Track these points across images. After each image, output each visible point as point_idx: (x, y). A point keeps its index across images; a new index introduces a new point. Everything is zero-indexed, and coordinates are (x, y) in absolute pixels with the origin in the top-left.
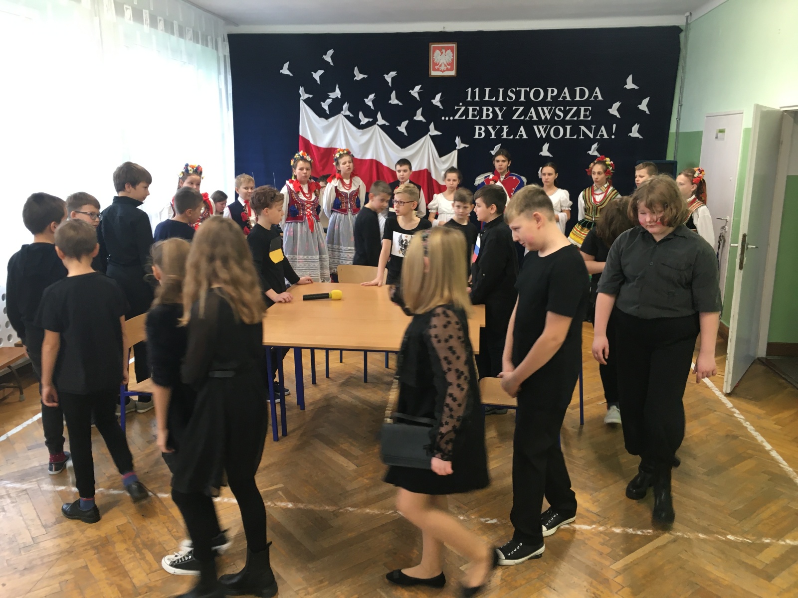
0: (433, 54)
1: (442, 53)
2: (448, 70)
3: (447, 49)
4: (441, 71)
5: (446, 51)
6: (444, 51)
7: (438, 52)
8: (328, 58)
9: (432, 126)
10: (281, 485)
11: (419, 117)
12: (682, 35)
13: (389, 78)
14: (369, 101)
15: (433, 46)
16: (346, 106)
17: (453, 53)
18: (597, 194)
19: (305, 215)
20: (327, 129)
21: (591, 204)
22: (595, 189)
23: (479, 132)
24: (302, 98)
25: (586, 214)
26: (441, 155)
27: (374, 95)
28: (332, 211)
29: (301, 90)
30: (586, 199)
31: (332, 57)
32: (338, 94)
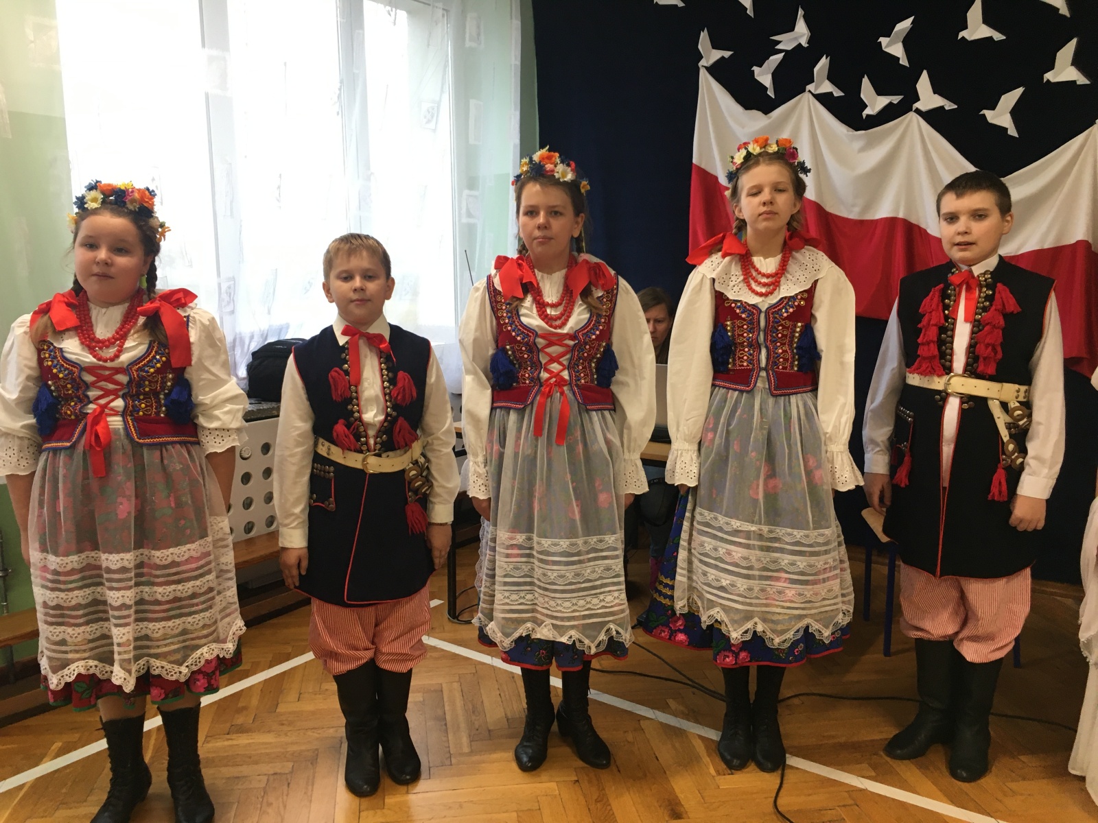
11: (1064, 71)
14: (894, 42)
16: (822, 66)
27: (910, 20)
29: (704, 42)
32: (802, 35)
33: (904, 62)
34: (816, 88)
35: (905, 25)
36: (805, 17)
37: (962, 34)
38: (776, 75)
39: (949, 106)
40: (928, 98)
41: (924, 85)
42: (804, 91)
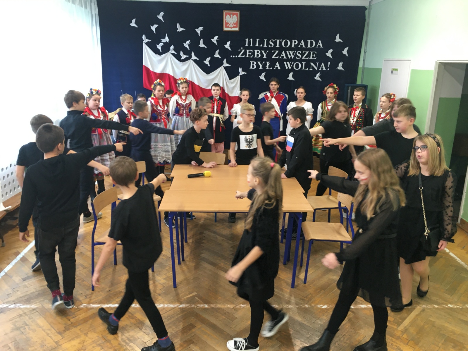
0: (225, 17)
1: (231, 17)
2: (234, 27)
3: (233, 14)
4: (230, 28)
5: (233, 16)
6: (232, 15)
7: (228, 16)
8: (160, 17)
9: (225, 61)
10: (195, 294)
11: (217, 55)
12: (367, 12)
13: (199, 30)
14: (187, 45)
15: (225, 12)
16: (172, 47)
17: (237, 17)
18: (329, 105)
19: (162, 119)
20: (160, 61)
21: (326, 111)
22: (328, 102)
23: (253, 65)
24: (144, 42)
25: (322, 116)
26: (230, 78)
27: (189, 41)
28: (174, 115)
29: (144, 37)
30: (323, 108)
31: (163, 17)
32: (167, 40)
33: (188, 49)
34: (171, 51)
35: (188, 42)
36: (168, 36)
37: (199, 45)
38: (162, 47)
39: (198, 59)
40: (194, 57)
41: (193, 54)
42: (168, 52)
